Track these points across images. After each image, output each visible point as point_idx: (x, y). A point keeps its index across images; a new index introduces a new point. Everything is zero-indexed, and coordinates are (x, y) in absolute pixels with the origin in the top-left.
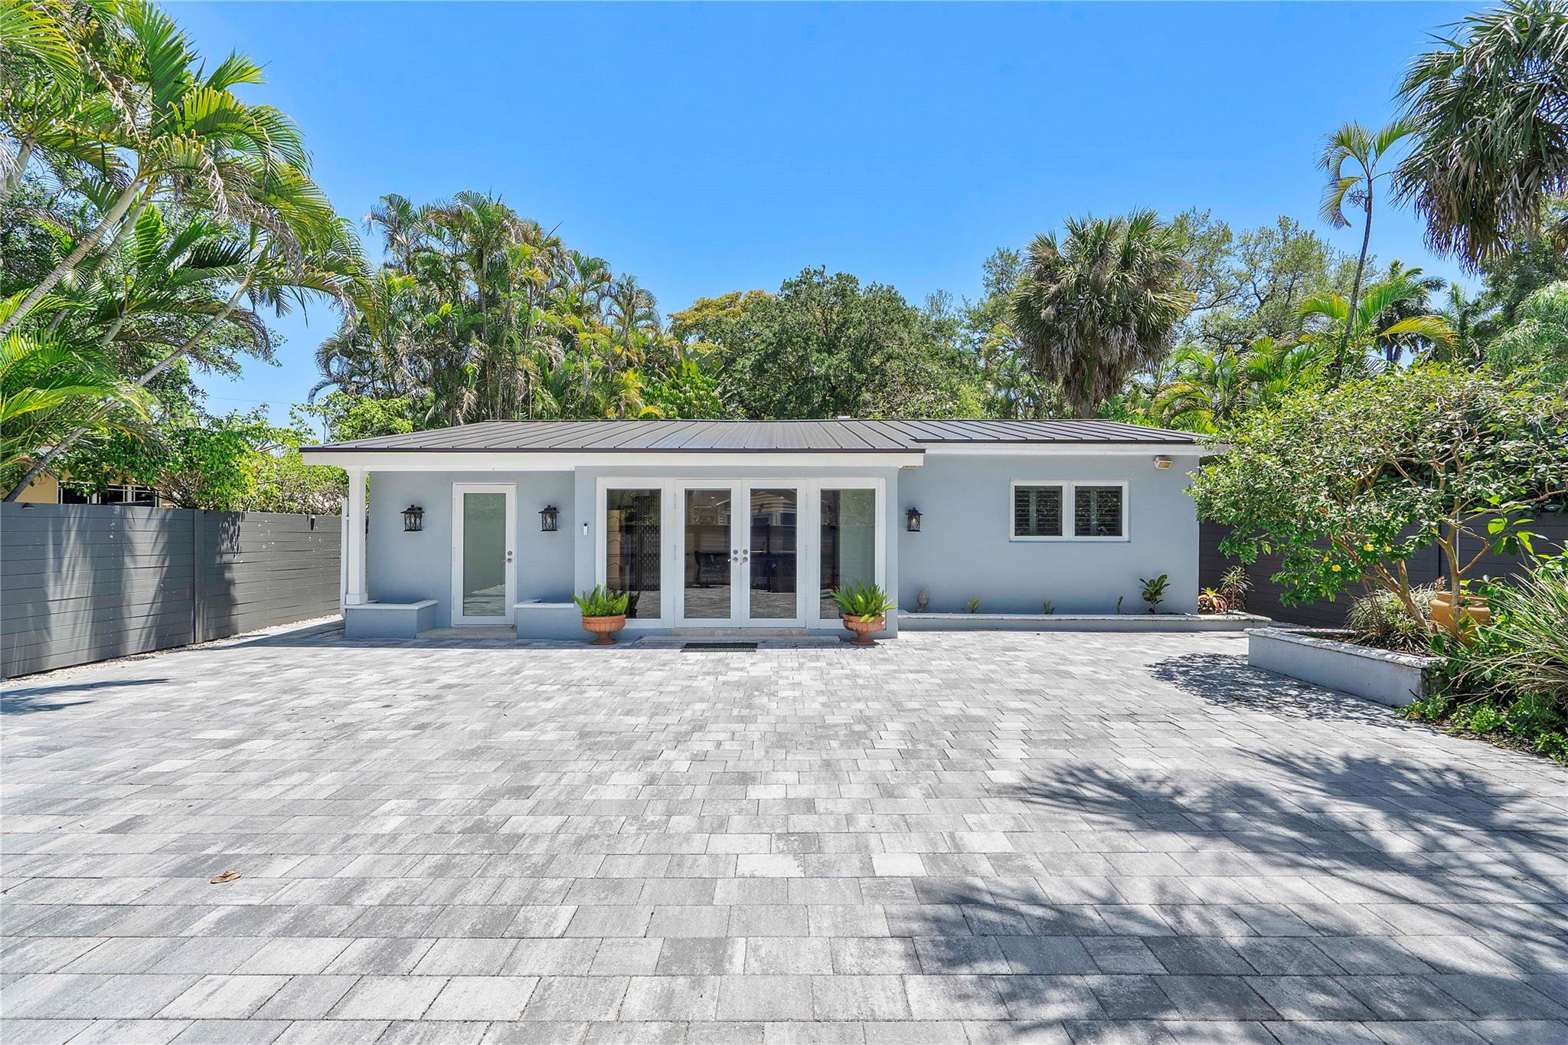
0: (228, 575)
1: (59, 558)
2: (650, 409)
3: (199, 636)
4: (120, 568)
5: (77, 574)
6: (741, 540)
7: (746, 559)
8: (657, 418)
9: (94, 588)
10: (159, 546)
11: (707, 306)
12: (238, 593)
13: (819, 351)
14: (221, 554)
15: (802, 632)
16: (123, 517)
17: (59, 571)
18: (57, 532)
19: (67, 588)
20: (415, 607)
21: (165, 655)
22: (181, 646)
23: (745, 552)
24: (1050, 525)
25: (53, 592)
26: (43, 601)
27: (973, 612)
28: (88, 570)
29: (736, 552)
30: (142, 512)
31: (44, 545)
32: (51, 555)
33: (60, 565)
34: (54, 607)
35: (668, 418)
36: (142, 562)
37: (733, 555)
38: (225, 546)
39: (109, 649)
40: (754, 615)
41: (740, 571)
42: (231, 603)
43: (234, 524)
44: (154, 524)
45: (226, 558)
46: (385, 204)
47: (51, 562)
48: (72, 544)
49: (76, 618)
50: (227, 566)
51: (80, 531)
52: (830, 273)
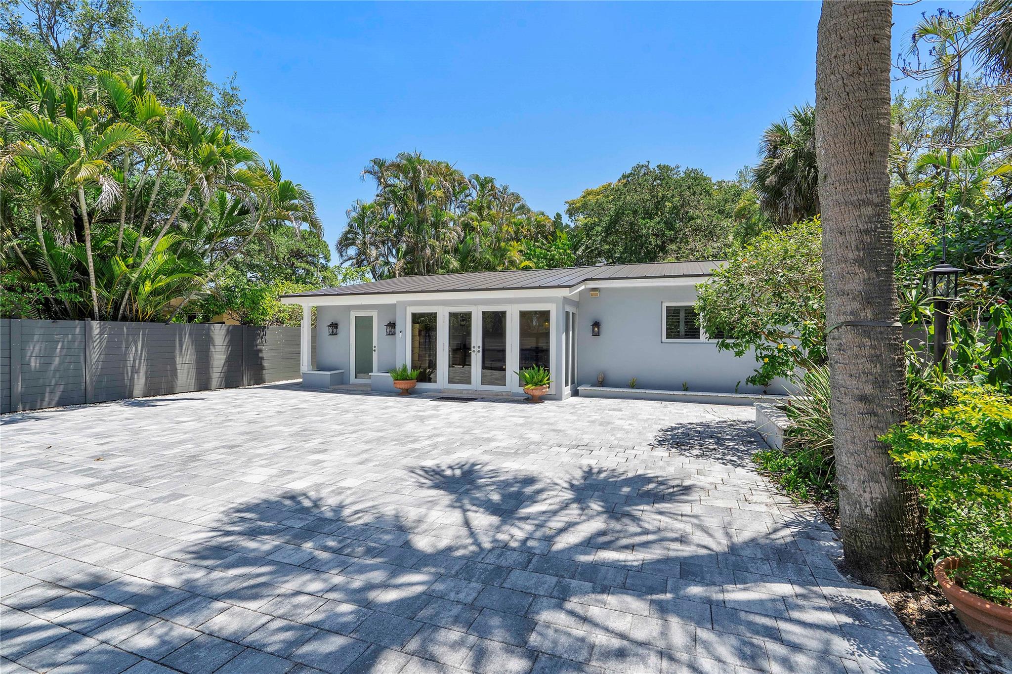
0: (260, 355)
1: (181, 346)
2: (527, 263)
3: (245, 381)
4: (208, 351)
5: (189, 352)
6: (476, 339)
7: (479, 351)
8: (531, 268)
9: (196, 360)
10: (226, 341)
11: (589, 194)
12: (266, 364)
13: (644, 219)
14: (257, 346)
15: (508, 394)
16: (209, 329)
17: (181, 352)
18: (180, 336)
19: (184, 358)
20: (329, 373)
21: (228, 390)
22: (237, 387)
23: (479, 347)
24: (693, 333)
25: (178, 360)
26: (174, 364)
27: (633, 388)
28: (193, 351)
29: (474, 347)
30: (218, 326)
31: (175, 340)
32: (178, 345)
33: (182, 349)
34: (179, 367)
35: (538, 268)
36: (218, 348)
37: (472, 349)
38: (259, 341)
39: (203, 385)
40: (483, 383)
41: (476, 358)
42: (262, 368)
43: (263, 331)
44: (223, 332)
45: (259, 347)
46: (372, 164)
47: (178, 347)
48: (187, 340)
49: (188, 372)
50: (261, 351)
51: (190, 335)
52: (652, 166)
